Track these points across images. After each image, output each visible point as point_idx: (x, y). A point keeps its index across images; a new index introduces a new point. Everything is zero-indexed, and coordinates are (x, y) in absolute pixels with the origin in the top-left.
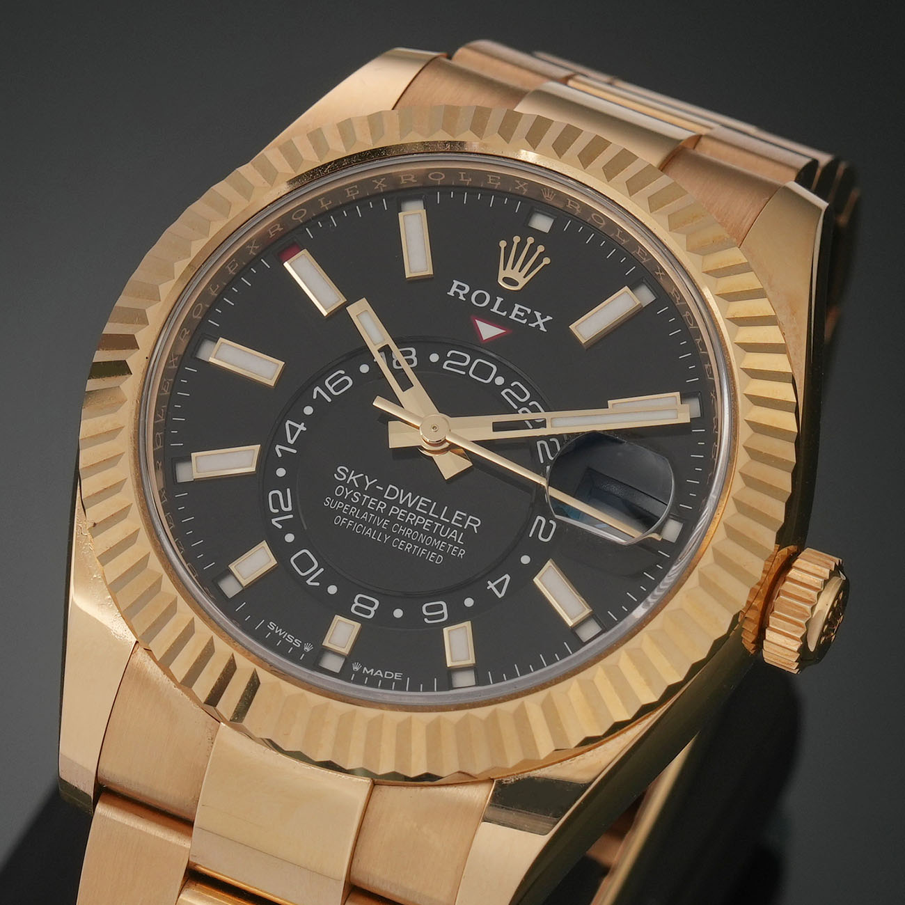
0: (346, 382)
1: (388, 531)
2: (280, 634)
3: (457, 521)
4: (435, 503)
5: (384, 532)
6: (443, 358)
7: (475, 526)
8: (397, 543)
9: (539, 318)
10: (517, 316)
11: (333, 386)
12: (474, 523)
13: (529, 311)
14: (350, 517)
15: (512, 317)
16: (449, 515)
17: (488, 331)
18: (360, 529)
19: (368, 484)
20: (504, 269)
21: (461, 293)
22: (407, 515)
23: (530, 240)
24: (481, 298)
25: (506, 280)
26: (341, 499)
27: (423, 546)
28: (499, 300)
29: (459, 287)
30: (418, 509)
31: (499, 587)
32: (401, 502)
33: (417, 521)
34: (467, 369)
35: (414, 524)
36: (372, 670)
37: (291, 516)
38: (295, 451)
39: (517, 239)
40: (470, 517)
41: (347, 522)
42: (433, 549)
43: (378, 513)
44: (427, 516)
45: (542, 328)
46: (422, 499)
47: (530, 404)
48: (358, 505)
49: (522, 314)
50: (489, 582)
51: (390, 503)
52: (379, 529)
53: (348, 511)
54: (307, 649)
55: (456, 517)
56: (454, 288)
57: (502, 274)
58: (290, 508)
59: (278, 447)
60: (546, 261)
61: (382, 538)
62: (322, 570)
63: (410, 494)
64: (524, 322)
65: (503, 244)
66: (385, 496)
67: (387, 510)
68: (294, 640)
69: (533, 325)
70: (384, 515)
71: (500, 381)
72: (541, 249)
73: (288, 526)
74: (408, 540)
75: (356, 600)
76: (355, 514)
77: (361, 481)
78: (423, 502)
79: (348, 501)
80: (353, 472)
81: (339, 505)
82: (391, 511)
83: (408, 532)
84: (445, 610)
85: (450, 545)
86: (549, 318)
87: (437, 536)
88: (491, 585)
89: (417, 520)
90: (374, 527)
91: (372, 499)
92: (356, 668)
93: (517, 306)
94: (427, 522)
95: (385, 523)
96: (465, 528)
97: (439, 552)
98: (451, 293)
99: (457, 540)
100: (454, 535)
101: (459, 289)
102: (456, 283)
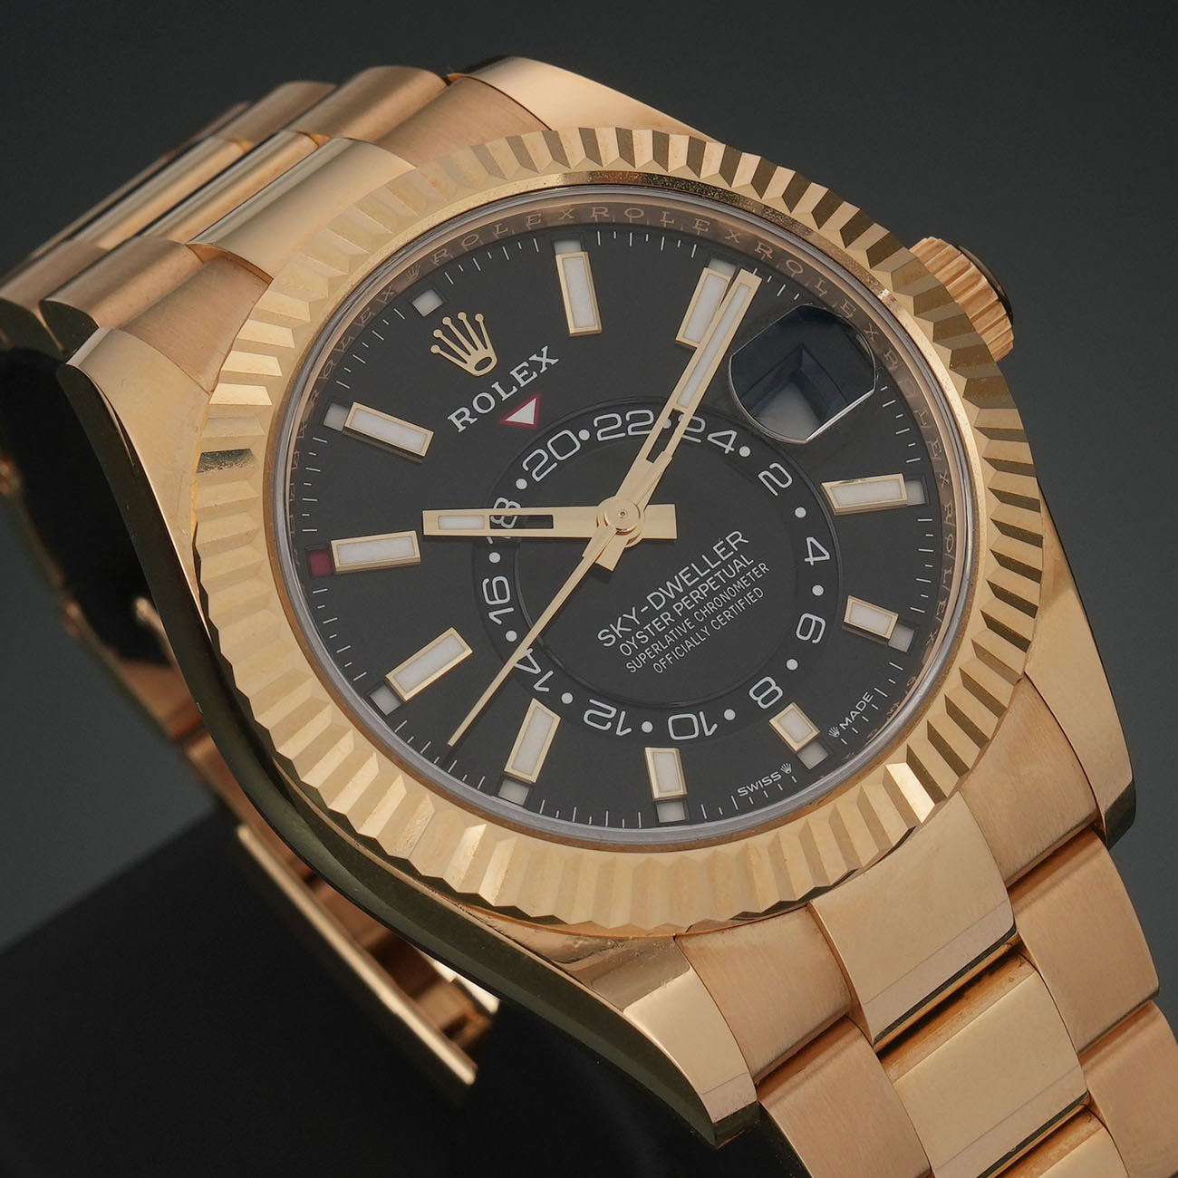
0: (500, 584)
1: (699, 626)
2: (757, 788)
3: (724, 555)
4: (693, 565)
5: (697, 629)
6: (527, 476)
7: (740, 539)
8: (717, 624)
9: (539, 359)
10: (525, 378)
11: (496, 597)
12: (736, 538)
13: (525, 364)
14: (662, 654)
15: (523, 384)
16: (714, 558)
17: (526, 415)
18: (681, 651)
19: (634, 617)
20: (466, 363)
21: (466, 418)
22: (689, 598)
23: (447, 321)
24: (484, 403)
25: (478, 367)
26: (636, 652)
27: (734, 601)
28: (496, 386)
29: (458, 417)
30: (689, 584)
31: (817, 553)
32: (673, 597)
33: (703, 592)
34: (552, 459)
35: (704, 596)
36: (847, 719)
37: (623, 713)
38: (551, 673)
39: (438, 333)
40: (727, 539)
41: (665, 659)
42: (742, 593)
43: (672, 625)
44: (703, 580)
45: (553, 362)
46: (680, 574)
47: (628, 419)
48: (652, 640)
49: (526, 372)
50: (806, 560)
51: (668, 607)
52: (691, 633)
53: (654, 653)
54: (788, 770)
55: (719, 553)
56: (458, 423)
57: (470, 368)
58: (614, 711)
59: (536, 687)
60: (479, 318)
61: (703, 635)
62: (701, 714)
63: (668, 584)
64: (535, 375)
65: (435, 349)
66: (658, 609)
67: (674, 614)
68: (770, 778)
69: (544, 369)
70: (678, 620)
71: (585, 435)
72: (462, 316)
73: (633, 722)
74: (720, 611)
75: (755, 698)
76: (660, 647)
77: (626, 623)
78: (684, 575)
79: (642, 648)
80: (611, 625)
81: (642, 658)
82: (678, 611)
83: (711, 607)
84: (814, 618)
85: (749, 574)
86: (545, 350)
87: (731, 582)
88: (811, 560)
89: (701, 592)
90: (686, 636)
91: (653, 622)
92: (836, 733)
93: (513, 373)
94: (710, 583)
95: (688, 624)
96: (736, 549)
97: (750, 589)
98: (461, 428)
99: (746, 564)
100: (738, 564)
101: (460, 419)
102: (452, 417)
